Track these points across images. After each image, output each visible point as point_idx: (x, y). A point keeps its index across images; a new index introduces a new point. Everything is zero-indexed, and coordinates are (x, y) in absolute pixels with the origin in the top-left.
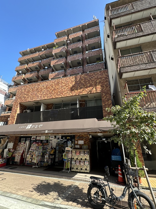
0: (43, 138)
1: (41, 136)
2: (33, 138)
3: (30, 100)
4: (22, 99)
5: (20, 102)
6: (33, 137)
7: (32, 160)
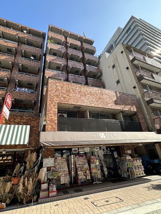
0: (87, 150)
1: (84, 148)
2: (74, 151)
3: (73, 103)
4: (61, 99)
5: (58, 102)
6: (73, 149)
7: (86, 177)
